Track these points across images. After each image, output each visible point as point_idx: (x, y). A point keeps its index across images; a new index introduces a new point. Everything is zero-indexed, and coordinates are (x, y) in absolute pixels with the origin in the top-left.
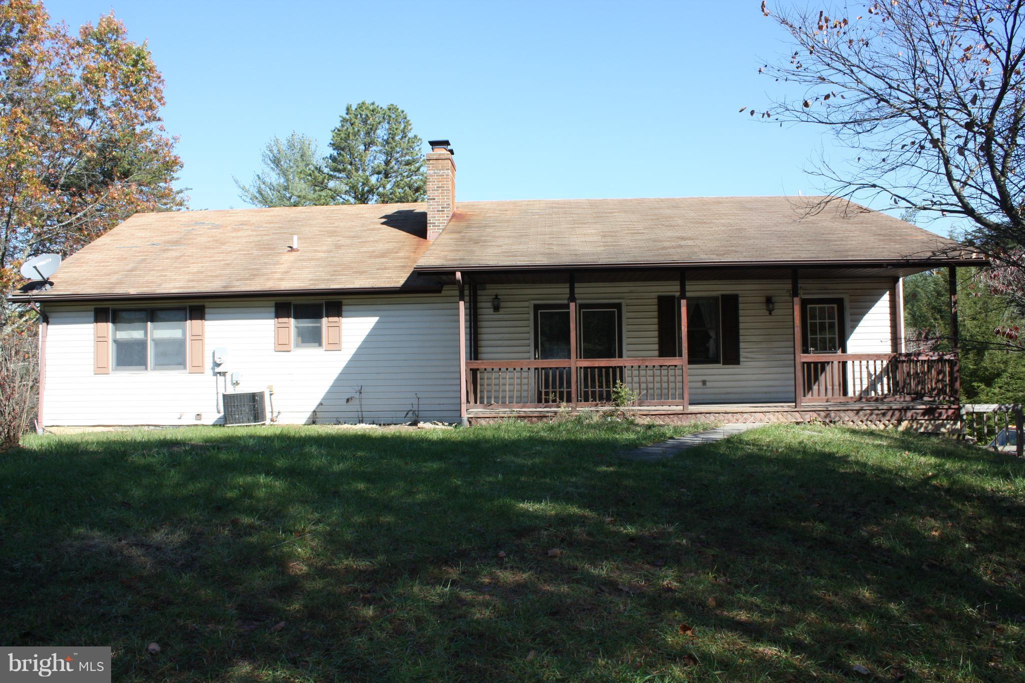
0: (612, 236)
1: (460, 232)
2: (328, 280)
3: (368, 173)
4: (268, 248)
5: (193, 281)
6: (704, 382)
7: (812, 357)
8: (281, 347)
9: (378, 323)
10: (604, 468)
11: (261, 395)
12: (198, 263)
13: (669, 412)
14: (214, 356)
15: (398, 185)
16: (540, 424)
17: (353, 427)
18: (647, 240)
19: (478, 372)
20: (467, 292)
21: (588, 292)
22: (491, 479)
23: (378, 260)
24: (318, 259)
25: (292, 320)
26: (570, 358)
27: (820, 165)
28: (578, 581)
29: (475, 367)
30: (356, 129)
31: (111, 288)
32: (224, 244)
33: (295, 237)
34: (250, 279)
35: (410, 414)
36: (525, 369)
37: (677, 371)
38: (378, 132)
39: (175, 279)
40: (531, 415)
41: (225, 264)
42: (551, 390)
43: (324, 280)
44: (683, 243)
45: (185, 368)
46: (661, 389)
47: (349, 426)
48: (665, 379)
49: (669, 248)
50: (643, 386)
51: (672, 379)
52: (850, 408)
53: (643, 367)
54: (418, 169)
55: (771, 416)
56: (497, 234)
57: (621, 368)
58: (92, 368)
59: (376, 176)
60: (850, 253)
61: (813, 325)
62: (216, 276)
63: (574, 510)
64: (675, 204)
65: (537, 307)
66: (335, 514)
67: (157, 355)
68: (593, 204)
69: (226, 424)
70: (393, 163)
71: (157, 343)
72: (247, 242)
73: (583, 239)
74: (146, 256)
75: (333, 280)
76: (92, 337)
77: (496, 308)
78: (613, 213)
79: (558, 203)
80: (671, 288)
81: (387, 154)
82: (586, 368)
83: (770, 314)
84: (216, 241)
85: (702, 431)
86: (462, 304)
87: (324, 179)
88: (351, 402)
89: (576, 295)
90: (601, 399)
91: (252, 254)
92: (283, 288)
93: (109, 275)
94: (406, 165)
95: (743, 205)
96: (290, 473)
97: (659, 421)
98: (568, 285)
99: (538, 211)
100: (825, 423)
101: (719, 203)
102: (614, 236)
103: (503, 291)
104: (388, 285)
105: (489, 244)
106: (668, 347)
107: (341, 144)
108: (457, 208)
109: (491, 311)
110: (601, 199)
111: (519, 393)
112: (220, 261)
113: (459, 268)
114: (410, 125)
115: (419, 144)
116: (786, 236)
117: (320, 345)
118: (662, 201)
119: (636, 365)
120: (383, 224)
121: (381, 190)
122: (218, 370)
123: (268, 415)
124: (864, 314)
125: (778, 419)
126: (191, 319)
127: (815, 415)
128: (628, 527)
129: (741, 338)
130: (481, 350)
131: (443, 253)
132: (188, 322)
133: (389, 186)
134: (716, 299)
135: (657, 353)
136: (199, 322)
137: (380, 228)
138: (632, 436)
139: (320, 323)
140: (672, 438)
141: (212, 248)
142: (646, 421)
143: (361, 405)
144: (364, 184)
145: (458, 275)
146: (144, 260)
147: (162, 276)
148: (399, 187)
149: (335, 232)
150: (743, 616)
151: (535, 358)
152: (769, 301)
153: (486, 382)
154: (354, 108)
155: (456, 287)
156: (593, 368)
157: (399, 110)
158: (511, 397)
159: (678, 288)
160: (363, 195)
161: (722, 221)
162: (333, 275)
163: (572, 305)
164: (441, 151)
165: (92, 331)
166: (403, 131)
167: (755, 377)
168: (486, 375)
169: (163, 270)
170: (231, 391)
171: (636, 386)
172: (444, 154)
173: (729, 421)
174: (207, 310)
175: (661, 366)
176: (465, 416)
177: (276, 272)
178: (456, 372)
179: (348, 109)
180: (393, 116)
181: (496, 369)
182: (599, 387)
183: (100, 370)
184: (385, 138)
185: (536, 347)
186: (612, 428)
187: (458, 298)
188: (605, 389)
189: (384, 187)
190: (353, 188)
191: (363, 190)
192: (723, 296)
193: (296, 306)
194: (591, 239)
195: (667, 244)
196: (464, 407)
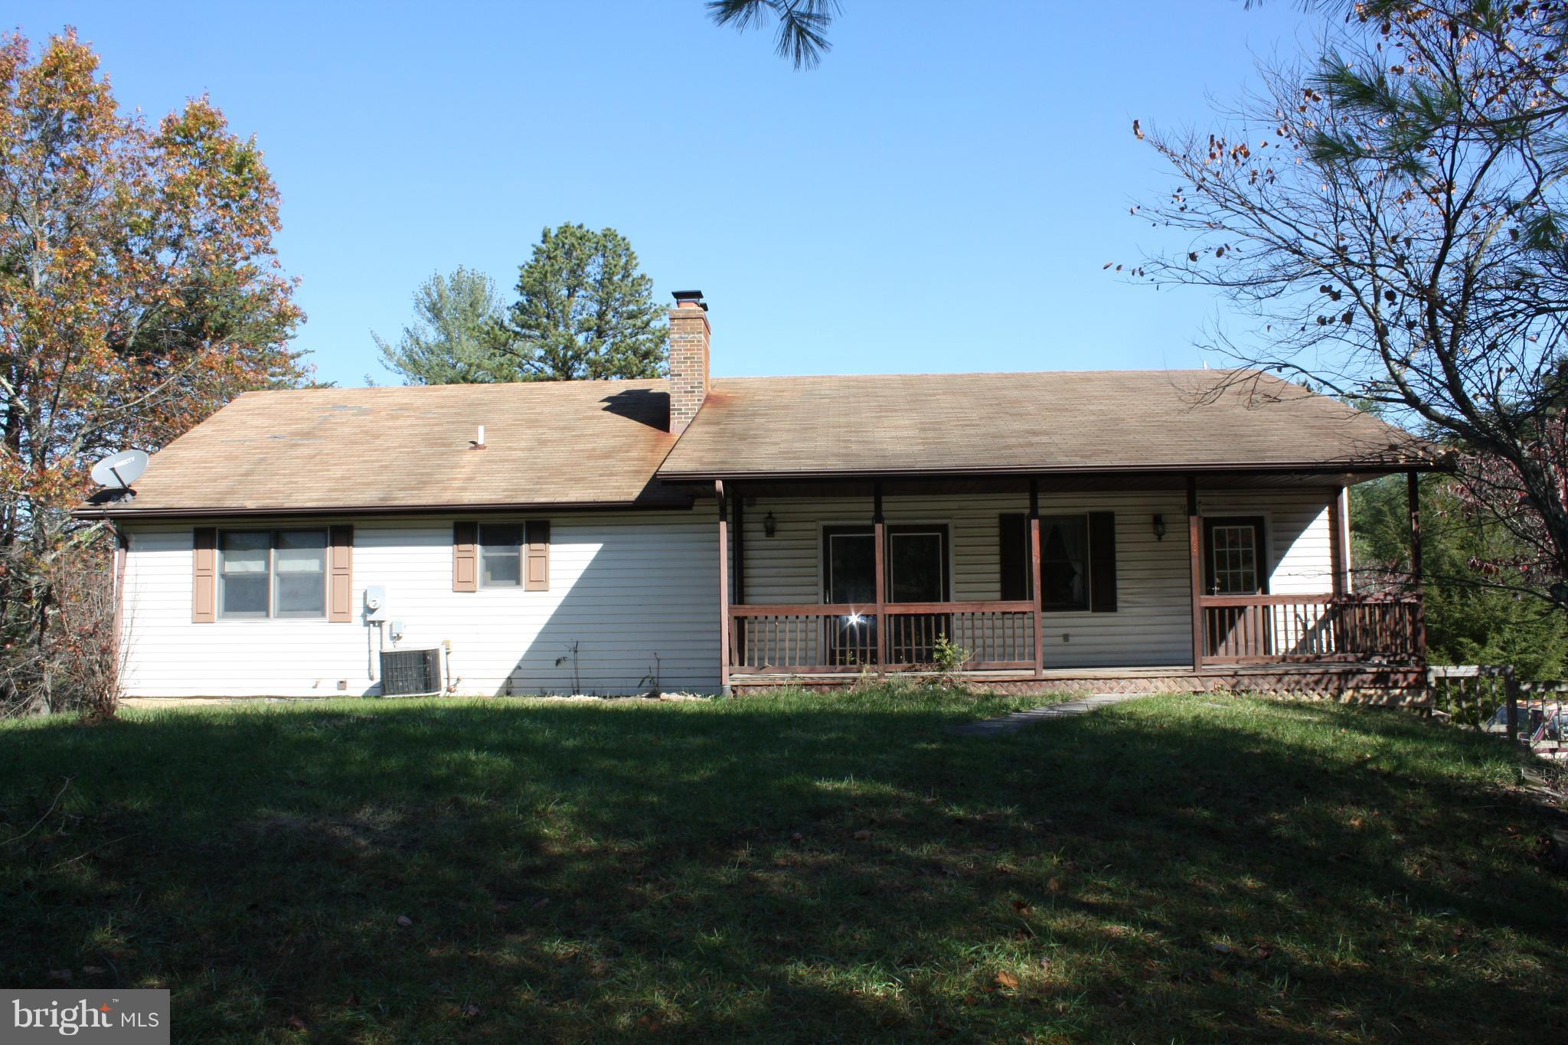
0: (934, 430)
1: (718, 423)
2: (530, 490)
3: (572, 332)
4: (441, 444)
5: (335, 490)
6: (1066, 637)
7: (1218, 600)
8: (462, 585)
9: (601, 551)
10: (924, 745)
11: (435, 653)
12: (342, 464)
13: (1015, 678)
14: (365, 598)
15: (617, 349)
16: (834, 695)
17: (568, 699)
18: (984, 435)
19: (746, 622)
20: (729, 509)
21: (902, 509)
22: (775, 756)
23: (601, 462)
24: (514, 460)
25: (478, 548)
26: (874, 601)
27: (1216, 337)
28: (892, 863)
29: (741, 614)
30: (557, 267)
31: (219, 500)
32: (377, 437)
33: (481, 429)
34: (419, 489)
35: (646, 683)
36: (812, 617)
37: (1026, 621)
38: (588, 269)
39: (310, 488)
40: (821, 682)
41: (381, 466)
42: (848, 648)
43: (524, 490)
44: (1034, 439)
45: (323, 615)
46: (1004, 646)
47: (561, 698)
48: (1009, 632)
49: (1014, 446)
50: (979, 642)
51: (1019, 632)
52: (1271, 672)
53: (978, 615)
54: (647, 324)
55: (1159, 683)
56: (772, 426)
57: (947, 616)
58: (189, 613)
59: (585, 334)
60: (1269, 454)
61: (1221, 556)
62: (369, 484)
63: (888, 789)
64: (1023, 382)
65: (827, 530)
66: (582, 793)
67: (284, 596)
68: (907, 382)
69: (384, 694)
70: (610, 315)
71: (283, 578)
72: (410, 435)
73: (893, 434)
74: (267, 453)
75: (537, 491)
76: (190, 570)
77: (770, 532)
78: (935, 395)
79: (856, 380)
80: (1019, 503)
81: (600, 302)
82: (897, 616)
83: (1160, 539)
84: (366, 432)
85: (1060, 703)
86: (723, 525)
87: (507, 340)
88: (563, 664)
89: (884, 514)
90: (919, 659)
91: (418, 452)
92: (466, 502)
93: (215, 481)
94: (629, 318)
95: (1122, 384)
96: (506, 748)
97: (1000, 691)
98: (872, 499)
99: (827, 392)
100: (1234, 693)
101: (1089, 380)
102: (936, 430)
103: (780, 507)
104: (617, 499)
105: (761, 440)
106: (1013, 586)
107: (534, 287)
108: (713, 387)
109: (763, 535)
110: (919, 373)
111: (803, 653)
112: (373, 461)
113: (719, 476)
114: (635, 258)
115: (648, 286)
116: (1180, 430)
117: (518, 582)
118: (1007, 377)
119: (968, 610)
120: (605, 409)
121: (591, 355)
122: (370, 618)
123: (444, 683)
124: (1293, 539)
125: (1169, 687)
126: (333, 544)
127: (1221, 681)
128: (955, 808)
129: (1118, 573)
130: (747, 590)
131: (696, 454)
132: (329, 549)
133: (603, 350)
134: (1083, 517)
135: (998, 595)
136: (346, 548)
137: (601, 417)
138: (964, 709)
139: (519, 551)
140: (1017, 710)
141: (361, 443)
142: (983, 690)
143: (576, 669)
144: (566, 348)
145: (719, 485)
146: (263, 459)
147: (292, 482)
148: (617, 351)
149: (537, 421)
150: (1092, 898)
151: (825, 602)
152: (1158, 521)
153: (757, 636)
154: (553, 234)
155: (715, 501)
156: (907, 616)
157: (619, 238)
158: (792, 659)
159: (1027, 503)
160: (565, 363)
161: (1091, 408)
162: (537, 483)
163: (879, 528)
164: (690, 307)
165: (190, 561)
166: (625, 268)
167: (1138, 629)
168: (757, 627)
169: (292, 475)
170: (389, 647)
171: (969, 642)
172: (694, 311)
173: (1100, 690)
174: (356, 533)
175: (1004, 613)
176: (727, 683)
177: (455, 479)
178: (715, 622)
179: (545, 235)
180: (610, 245)
181: (772, 618)
182: (916, 645)
183: (201, 616)
184: (599, 277)
185: (826, 587)
186: (935, 698)
187: (718, 517)
188: (924, 647)
189: (597, 352)
190: (551, 352)
191: (565, 355)
192: (1092, 514)
193: (484, 528)
194: (905, 434)
195: (1013, 441)
196: (726, 670)
